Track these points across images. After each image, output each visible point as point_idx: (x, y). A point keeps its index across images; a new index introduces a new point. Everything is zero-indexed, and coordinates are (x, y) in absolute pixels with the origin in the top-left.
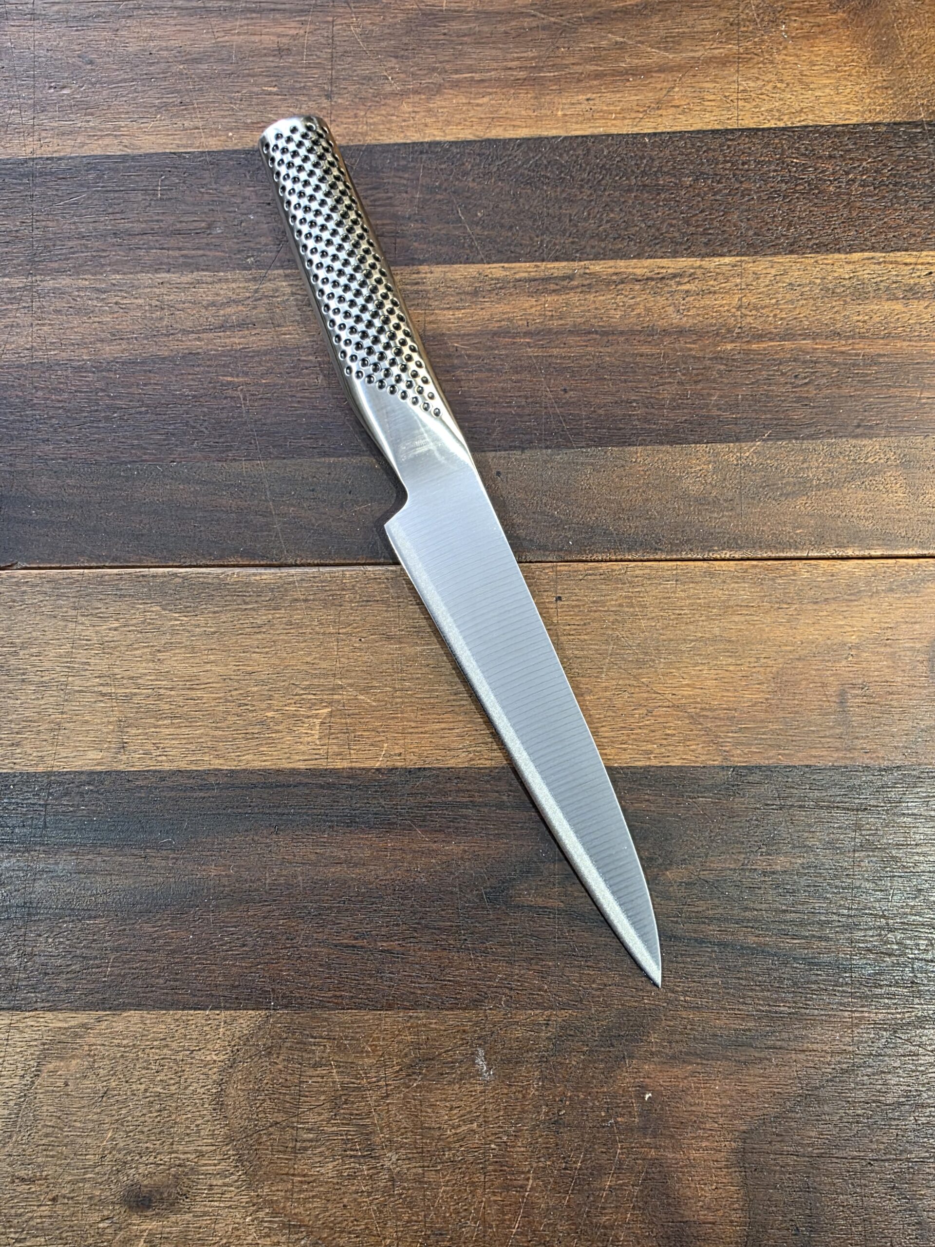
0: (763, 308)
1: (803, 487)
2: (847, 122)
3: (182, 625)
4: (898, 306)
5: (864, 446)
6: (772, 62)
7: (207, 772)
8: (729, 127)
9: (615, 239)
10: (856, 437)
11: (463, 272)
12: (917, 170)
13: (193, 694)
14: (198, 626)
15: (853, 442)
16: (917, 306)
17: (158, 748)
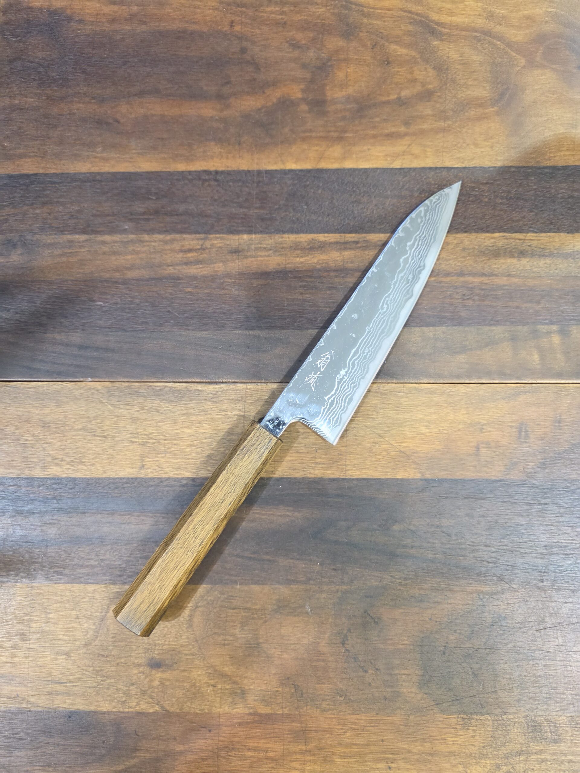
0: (450, 260)
1: (464, 349)
2: (495, 165)
3: (170, 410)
4: (514, 261)
5: (494, 330)
6: (460, 132)
7: (182, 479)
8: (438, 166)
9: (380, 223)
10: (491, 325)
11: (304, 238)
12: (528, 191)
13: (175, 442)
14: (177, 410)
15: (488, 328)
16: (524, 261)
17: (159, 467)
